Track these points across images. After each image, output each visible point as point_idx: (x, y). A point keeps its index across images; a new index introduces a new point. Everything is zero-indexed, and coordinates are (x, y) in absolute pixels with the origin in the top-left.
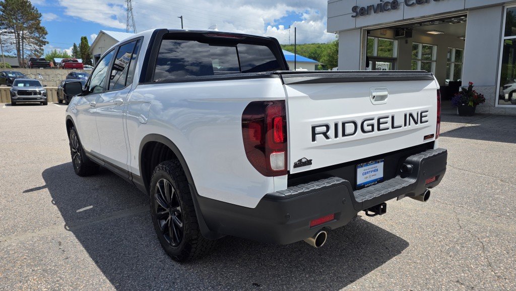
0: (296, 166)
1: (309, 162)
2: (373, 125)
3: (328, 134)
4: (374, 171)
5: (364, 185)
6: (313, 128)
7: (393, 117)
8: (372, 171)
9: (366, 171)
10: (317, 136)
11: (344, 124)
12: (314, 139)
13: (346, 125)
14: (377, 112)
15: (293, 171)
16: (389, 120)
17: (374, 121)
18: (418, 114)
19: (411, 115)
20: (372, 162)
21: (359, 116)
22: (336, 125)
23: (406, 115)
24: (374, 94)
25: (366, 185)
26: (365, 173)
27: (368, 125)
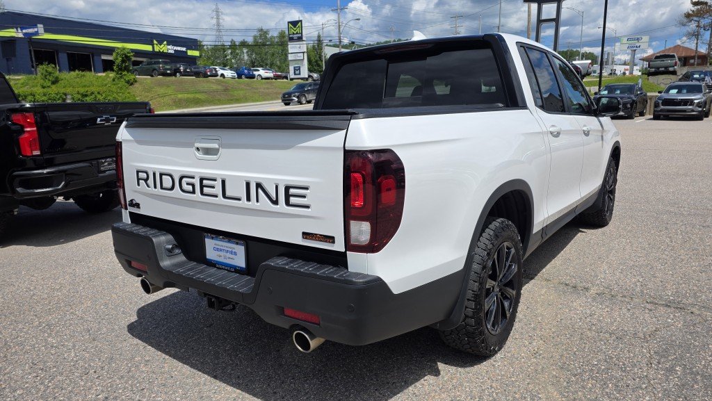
2: (193, 185)
4: (231, 253)
5: (215, 264)
7: (223, 182)
8: (227, 251)
9: (216, 247)
15: (129, 208)
16: (218, 184)
18: (277, 187)
19: (259, 186)
20: (223, 238)
21: (177, 169)
22: (154, 174)
23: (248, 185)
24: (198, 145)
25: (217, 266)
26: (218, 250)
27: (188, 184)
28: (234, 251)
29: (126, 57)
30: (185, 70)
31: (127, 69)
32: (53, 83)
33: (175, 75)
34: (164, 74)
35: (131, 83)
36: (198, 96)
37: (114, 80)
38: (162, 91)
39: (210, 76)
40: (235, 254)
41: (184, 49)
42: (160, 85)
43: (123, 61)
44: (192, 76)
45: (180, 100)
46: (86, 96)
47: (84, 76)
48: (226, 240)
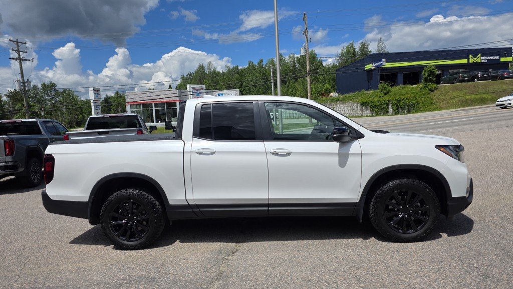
29: (431, 72)
30: (482, 76)
31: (431, 81)
32: (386, 94)
33: (473, 80)
34: (463, 81)
35: (432, 90)
36: (484, 96)
37: (421, 89)
38: (454, 94)
39: (507, 78)
41: (497, 57)
42: (455, 90)
43: (429, 76)
44: (489, 80)
45: (467, 101)
46: (400, 101)
47: (404, 88)
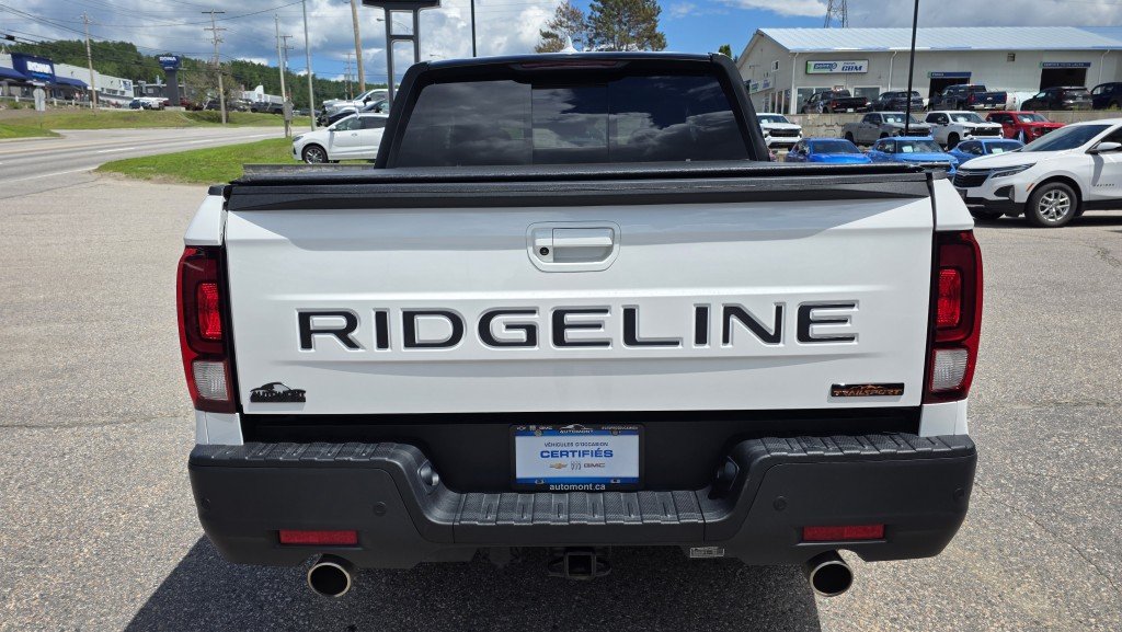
0: (255, 398)
1: (297, 396)
2: (531, 329)
3: (354, 335)
4: (597, 454)
5: (548, 485)
6: (304, 318)
7: (629, 313)
8: (584, 453)
9: (550, 449)
10: (316, 337)
11: (409, 317)
12: (306, 343)
13: (418, 319)
14: (546, 292)
15: (249, 408)
16: (614, 318)
17: (536, 316)
18: (779, 310)
19: (731, 310)
20: (577, 428)
21: (471, 300)
22: (381, 318)
23: (702, 312)
24: (542, 242)
25: (552, 487)
26: (553, 454)
27: (509, 327)
28: (603, 448)
40: (609, 454)
48: (586, 429)
